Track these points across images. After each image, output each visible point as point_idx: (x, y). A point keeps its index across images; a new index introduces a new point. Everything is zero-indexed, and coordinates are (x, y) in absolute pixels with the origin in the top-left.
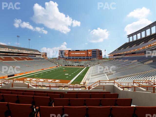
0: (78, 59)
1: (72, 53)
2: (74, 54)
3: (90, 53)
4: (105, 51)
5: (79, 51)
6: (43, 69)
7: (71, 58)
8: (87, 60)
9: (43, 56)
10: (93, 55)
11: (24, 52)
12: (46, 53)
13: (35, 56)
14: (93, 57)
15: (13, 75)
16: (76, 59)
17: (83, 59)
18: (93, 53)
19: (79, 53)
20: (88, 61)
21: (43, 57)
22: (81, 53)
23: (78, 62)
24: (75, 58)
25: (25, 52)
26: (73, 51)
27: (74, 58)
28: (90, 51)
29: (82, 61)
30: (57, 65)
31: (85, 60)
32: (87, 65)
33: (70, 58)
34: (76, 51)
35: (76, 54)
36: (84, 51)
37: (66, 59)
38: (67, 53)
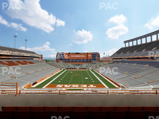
0: (77, 61)
1: (71, 56)
2: (73, 56)
3: (90, 56)
4: (104, 54)
5: (79, 53)
7: (71, 60)
8: (87, 63)
12: (42, 55)
14: (93, 60)
15: (36, 83)
16: (75, 61)
17: (83, 61)
18: (93, 56)
19: (79, 56)
22: (81, 56)
23: (80, 65)
26: (73, 53)
28: (90, 54)
29: (83, 64)
30: (59, 68)
34: (76, 53)
35: (76, 56)
36: (84, 54)
37: (65, 61)
38: (66, 56)
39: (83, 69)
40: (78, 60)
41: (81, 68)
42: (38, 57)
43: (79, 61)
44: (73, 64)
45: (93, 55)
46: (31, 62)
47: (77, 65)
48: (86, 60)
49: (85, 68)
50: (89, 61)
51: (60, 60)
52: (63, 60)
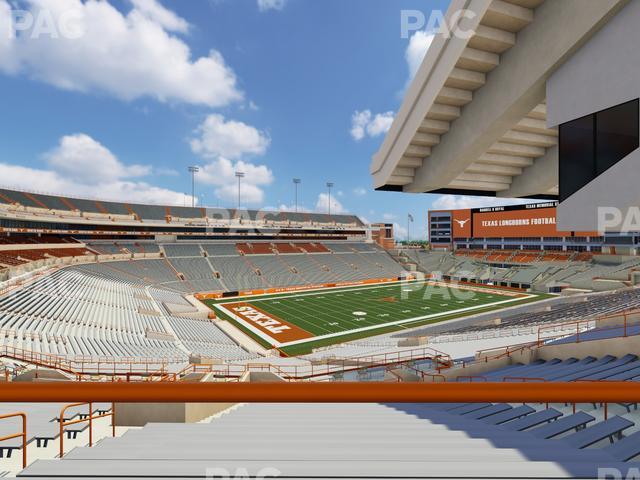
0: (517, 247)
1: (484, 223)
2: (494, 223)
6: (334, 286)
7: (485, 244)
9: (376, 235)
11: (303, 228)
12: (391, 225)
13: (346, 238)
16: (507, 247)
17: (548, 248)
19: (525, 222)
20: (568, 263)
21: (372, 241)
22: (537, 221)
23: (510, 266)
24: (503, 243)
25: (307, 226)
26: (493, 210)
27: (499, 247)
29: (536, 263)
30: (408, 271)
31: (558, 258)
33: (478, 243)
34: (507, 208)
35: (506, 223)
36: (554, 208)
37: (459, 247)
38: (462, 223)
39: (515, 286)
40: (522, 244)
41: (504, 285)
42: (363, 233)
43: (527, 248)
44: (483, 259)
46: (321, 248)
47: (500, 266)
48: (570, 244)
49: (525, 287)
50: (588, 249)
51: (433, 240)
52: (448, 240)
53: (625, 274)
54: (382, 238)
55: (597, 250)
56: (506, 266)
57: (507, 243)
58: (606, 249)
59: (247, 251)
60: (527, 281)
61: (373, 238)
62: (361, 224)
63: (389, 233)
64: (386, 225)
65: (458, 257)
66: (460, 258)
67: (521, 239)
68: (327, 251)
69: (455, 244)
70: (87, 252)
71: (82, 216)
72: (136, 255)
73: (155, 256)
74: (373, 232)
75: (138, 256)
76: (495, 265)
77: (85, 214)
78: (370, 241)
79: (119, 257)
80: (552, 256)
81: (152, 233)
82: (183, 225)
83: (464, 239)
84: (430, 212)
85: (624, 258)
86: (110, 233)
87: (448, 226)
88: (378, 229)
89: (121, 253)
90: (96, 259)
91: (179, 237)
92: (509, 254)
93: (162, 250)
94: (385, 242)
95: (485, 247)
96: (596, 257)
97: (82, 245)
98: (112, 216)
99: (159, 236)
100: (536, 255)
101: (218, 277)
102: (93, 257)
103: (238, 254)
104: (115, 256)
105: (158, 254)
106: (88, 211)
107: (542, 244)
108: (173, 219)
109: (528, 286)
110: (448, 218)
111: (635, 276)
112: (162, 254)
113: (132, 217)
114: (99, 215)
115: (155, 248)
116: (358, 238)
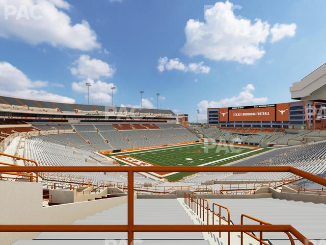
0: (250, 126)
1: (234, 115)
2: (239, 115)
3: (282, 112)
5: (252, 107)
6: (167, 146)
7: (234, 124)
8: (272, 131)
9: (180, 120)
10: (292, 118)
12: (187, 115)
13: (166, 122)
14: (292, 123)
15: (119, 151)
16: (245, 126)
17: (263, 126)
18: (292, 113)
19: (254, 114)
20: (274, 133)
21: (179, 123)
22: (259, 114)
23: (248, 135)
24: (243, 124)
26: (238, 108)
27: (241, 126)
28: (283, 106)
29: (259, 133)
30: (200, 138)
31: (270, 131)
32: (269, 143)
33: (231, 124)
34: (245, 108)
35: (245, 114)
36: (267, 108)
37: (222, 126)
38: (224, 114)
39: (251, 144)
40: (252, 124)
41: (246, 144)
42: (175, 119)
43: (254, 126)
44: (235, 132)
45: (292, 108)
46: (156, 127)
47: (243, 135)
48: (274, 124)
49: (257, 144)
50: (282, 127)
51: (210, 123)
52: (217, 123)
53: (301, 138)
54: (183, 121)
55: (287, 127)
56: (246, 135)
57: (245, 124)
58: (290, 127)
59: (119, 128)
60: (257, 142)
61: (179, 121)
62: (174, 114)
63: (186, 119)
64: (185, 115)
65: (222, 131)
66: (224, 131)
67: (251, 122)
68: (158, 128)
69: (220, 124)
70: (34, 129)
71: (28, 109)
72: (60, 131)
73: (70, 131)
74: (179, 118)
75: (61, 131)
76: (240, 135)
77: (30, 108)
78: (178, 123)
79: (51, 132)
80: (266, 130)
81: (67, 119)
82: (85, 115)
83: (225, 122)
84: (208, 109)
85: (299, 131)
86: (44, 118)
87: (217, 116)
88: (181, 117)
89: (52, 129)
90: (39, 133)
91: (82, 121)
92: (247, 129)
93: (74, 128)
94: (185, 124)
95: (235, 126)
96: (286, 130)
97: (29, 125)
98: (46, 109)
99: (71, 121)
100: (259, 130)
101: (108, 142)
102: (38, 132)
103: (114, 130)
104: (48, 131)
105: (72, 130)
106: (32, 106)
107: (261, 124)
108: (79, 111)
109: (258, 144)
110: (216, 112)
111: (306, 139)
112: (74, 130)
113: (56, 110)
114: (38, 108)
115: (69, 127)
116: (172, 121)
